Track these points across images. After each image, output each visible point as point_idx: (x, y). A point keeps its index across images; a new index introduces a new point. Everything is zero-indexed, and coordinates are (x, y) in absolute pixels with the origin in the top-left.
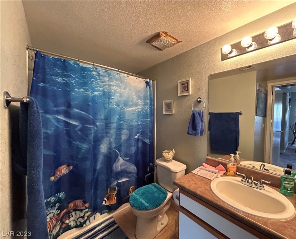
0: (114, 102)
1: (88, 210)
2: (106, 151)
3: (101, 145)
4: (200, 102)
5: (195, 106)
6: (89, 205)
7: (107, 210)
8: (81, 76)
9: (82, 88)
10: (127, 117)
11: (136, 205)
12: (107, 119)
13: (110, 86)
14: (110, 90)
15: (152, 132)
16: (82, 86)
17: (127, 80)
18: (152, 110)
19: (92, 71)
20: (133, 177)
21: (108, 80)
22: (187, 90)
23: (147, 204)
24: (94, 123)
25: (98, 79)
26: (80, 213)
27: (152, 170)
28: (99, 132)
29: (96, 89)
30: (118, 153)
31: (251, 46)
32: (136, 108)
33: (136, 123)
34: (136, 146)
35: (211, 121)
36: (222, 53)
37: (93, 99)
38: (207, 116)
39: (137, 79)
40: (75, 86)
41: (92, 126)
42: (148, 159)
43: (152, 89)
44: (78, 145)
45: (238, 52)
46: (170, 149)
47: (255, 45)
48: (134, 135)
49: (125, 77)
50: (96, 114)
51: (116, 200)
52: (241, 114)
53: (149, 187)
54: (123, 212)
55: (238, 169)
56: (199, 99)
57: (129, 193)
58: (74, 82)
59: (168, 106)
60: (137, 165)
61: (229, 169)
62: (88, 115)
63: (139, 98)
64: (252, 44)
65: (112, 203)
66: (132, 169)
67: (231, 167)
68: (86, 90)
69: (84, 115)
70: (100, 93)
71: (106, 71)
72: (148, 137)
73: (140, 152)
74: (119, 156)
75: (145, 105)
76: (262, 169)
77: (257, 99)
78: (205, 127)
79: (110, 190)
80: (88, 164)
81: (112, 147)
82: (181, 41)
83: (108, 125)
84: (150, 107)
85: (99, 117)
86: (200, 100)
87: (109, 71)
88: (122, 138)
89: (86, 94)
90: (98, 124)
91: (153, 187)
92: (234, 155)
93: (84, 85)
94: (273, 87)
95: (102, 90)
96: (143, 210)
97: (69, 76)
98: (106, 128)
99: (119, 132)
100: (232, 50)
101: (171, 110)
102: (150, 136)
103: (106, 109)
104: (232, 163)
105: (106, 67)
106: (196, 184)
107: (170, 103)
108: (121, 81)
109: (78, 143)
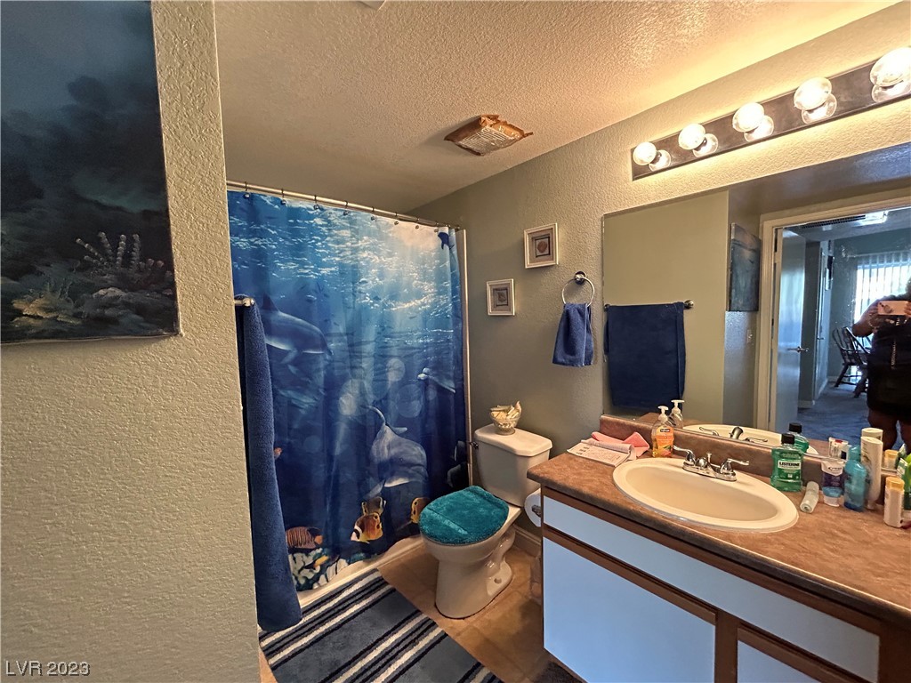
0: (368, 291)
1: (323, 551)
2: (354, 411)
3: (341, 398)
4: (582, 282)
5: (569, 293)
6: (323, 538)
7: (362, 555)
8: (290, 231)
9: (294, 261)
10: (399, 326)
11: (438, 533)
12: (352, 334)
13: (355, 250)
14: (357, 261)
15: (460, 362)
16: (293, 255)
17: (394, 232)
18: (458, 308)
19: (311, 217)
20: (418, 475)
21: (351, 237)
22: (549, 254)
23: (462, 531)
24: (324, 346)
25: (326, 236)
26: (305, 558)
27: (463, 458)
28: (336, 364)
29: (324, 260)
30: (382, 416)
31: (704, 144)
32: (419, 302)
33: (421, 341)
34: (422, 399)
35: (610, 330)
36: (633, 162)
37: (320, 286)
38: (600, 316)
39: (417, 227)
40: (277, 257)
41: (321, 352)
42: (453, 428)
43: (455, 252)
44: (290, 399)
45: (672, 160)
46: (508, 403)
47: (714, 141)
48: (416, 372)
49: (391, 226)
50: (326, 321)
51: (382, 529)
52: (688, 307)
53: (461, 495)
54: (399, 560)
55: (677, 440)
56: (578, 276)
57: (411, 515)
58: (274, 247)
59: (500, 295)
60: (426, 445)
61: (655, 440)
62: (308, 324)
63: (425, 276)
64: (705, 139)
65: (373, 538)
66: (415, 455)
67: (660, 437)
68: (302, 264)
69: (302, 325)
70: (333, 269)
71: (345, 214)
72: (451, 374)
73: (432, 412)
74: (384, 424)
75: (439, 293)
76: (734, 436)
77: (732, 267)
78: (595, 344)
79: (368, 507)
80: (315, 444)
81: (366, 401)
82: (531, 134)
83: (356, 348)
84: (453, 300)
85: (334, 330)
86: (581, 279)
87: (352, 214)
88: (390, 379)
89: (302, 274)
90: (332, 346)
91: (472, 496)
92: (667, 409)
93: (297, 251)
94: (777, 229)
95: (336, 262)
96: (455, 543)
97: (262, 234)
98: (351, 357)
99: (381, 363)
100: (658, 154)
101: (508, 305)
102: (454, 371)
103: (349, 308)
104: (662, 427)
105: (345, 203)
106: (580, 474)
107: (504, 286)
108: (382, 238)
109: (290, 393)
